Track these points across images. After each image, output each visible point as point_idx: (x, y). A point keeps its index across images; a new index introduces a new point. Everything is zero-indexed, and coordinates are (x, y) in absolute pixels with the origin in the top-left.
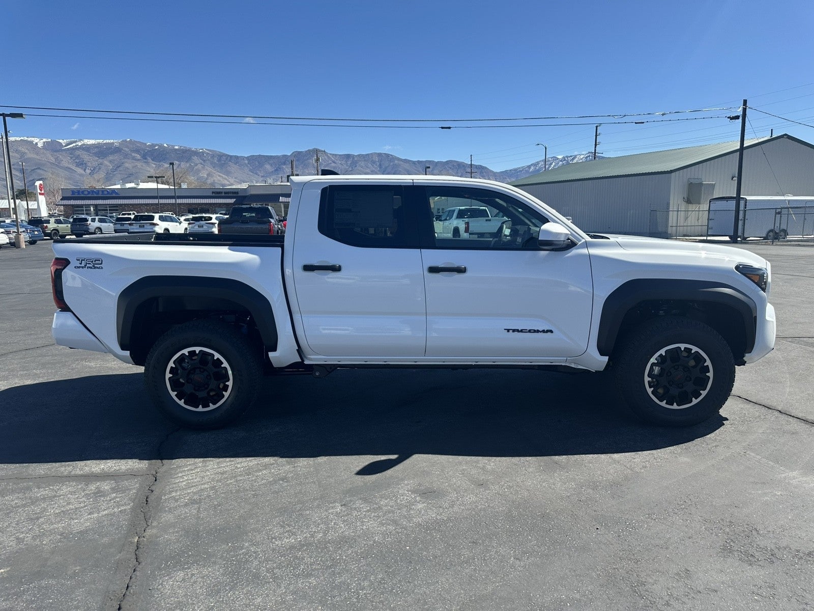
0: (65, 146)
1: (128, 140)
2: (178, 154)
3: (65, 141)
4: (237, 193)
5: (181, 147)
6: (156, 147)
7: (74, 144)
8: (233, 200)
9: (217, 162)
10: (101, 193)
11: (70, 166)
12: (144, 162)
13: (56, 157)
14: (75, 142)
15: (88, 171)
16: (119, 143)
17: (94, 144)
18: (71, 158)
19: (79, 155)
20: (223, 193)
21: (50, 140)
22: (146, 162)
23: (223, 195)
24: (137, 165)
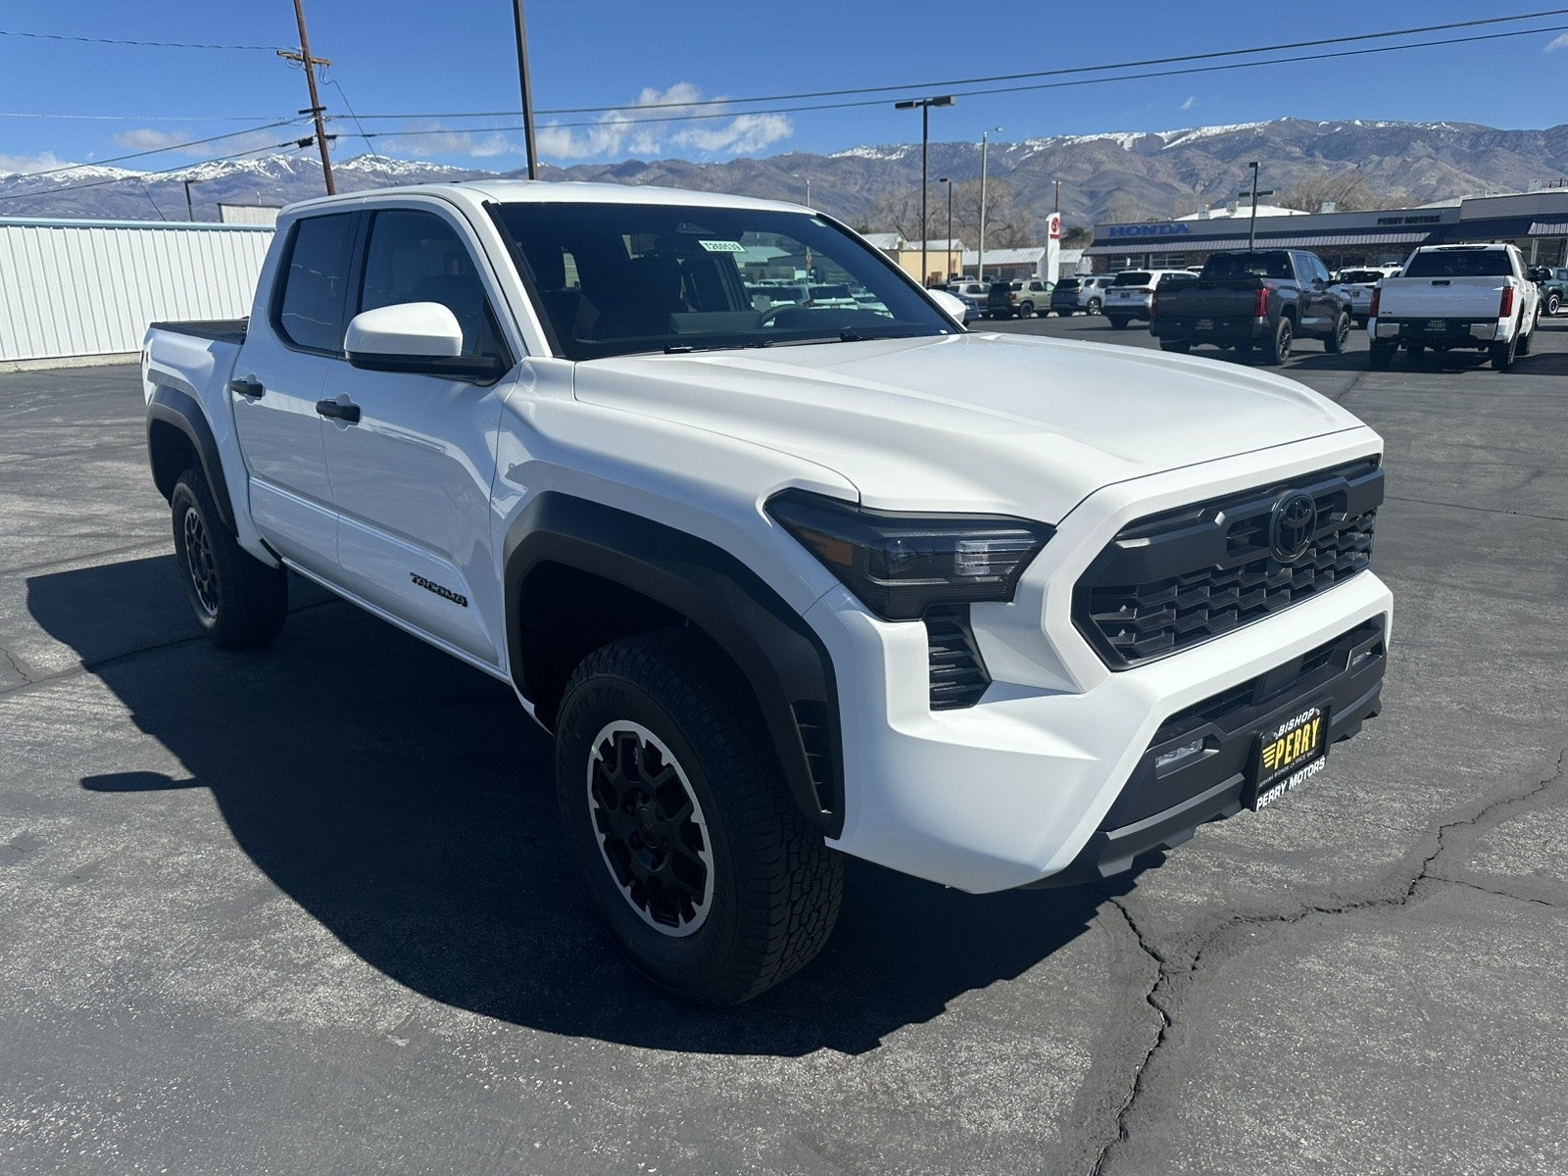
0: (1168, 143)
1: (1284, 119)
2: (1382, 138)
3: (1169, 133)
4: (1437, 218)
5: (1390, 123)
6: (1338, 129)
7: (1184, 139)
8: (1423, 234)
9: (1469, 151)
10: (1158, 230)
11: (1170, 181)
12: (1307, 162)
13: (1149, 165)
14: (1186, 134)
15: (1199, 188)
16: (1266, 127)
17: (1219, 135)
18: (1175, 165)
19: (1188, 159)
20: (1403, 221)
21: (1145, 135)
22: (1310, 163)
23: (1403, 224)
24: (1292, 170)
